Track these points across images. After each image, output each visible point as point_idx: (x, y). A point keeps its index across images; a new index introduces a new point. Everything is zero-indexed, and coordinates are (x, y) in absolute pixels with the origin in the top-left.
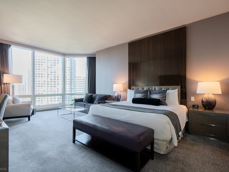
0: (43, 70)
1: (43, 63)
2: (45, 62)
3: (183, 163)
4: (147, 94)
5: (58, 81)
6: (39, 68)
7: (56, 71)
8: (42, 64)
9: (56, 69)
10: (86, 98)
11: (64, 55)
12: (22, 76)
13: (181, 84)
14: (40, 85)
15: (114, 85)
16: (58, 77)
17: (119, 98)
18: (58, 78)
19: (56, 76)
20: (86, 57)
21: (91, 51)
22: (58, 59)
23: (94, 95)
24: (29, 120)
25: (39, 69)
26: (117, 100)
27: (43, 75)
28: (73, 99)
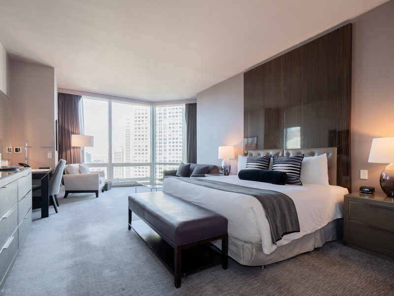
0: (145, 130)
1: (144, 119)
2: (146, 117)
3: (280, 288)
4: (268, 163)
5: (165, 145)
6: (139, 126)
7: (163, 130)
8: (143, 121)
9: (163, 127)
10: (180, 170)
11: (152, 103)
12: (93, 137)
13: (339, 143)
14: (141, 152)
15: (219, 147)
16: (164, 139)
17: (228, 172)
18: (165, 141)
19: (163, 138)
20: (184, 104)
21: (188, 93)
22: (165, 112)
23: (192, 165)
24: (97, 196)
25: (139, 128)
26: (225, 175)
27: (144, 137)
28: (162, 170)
